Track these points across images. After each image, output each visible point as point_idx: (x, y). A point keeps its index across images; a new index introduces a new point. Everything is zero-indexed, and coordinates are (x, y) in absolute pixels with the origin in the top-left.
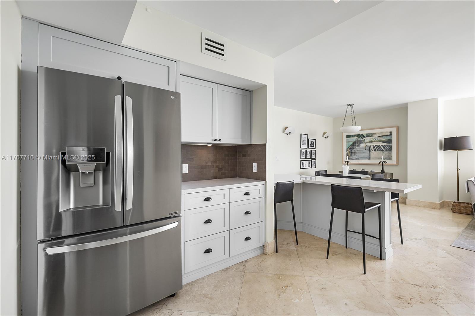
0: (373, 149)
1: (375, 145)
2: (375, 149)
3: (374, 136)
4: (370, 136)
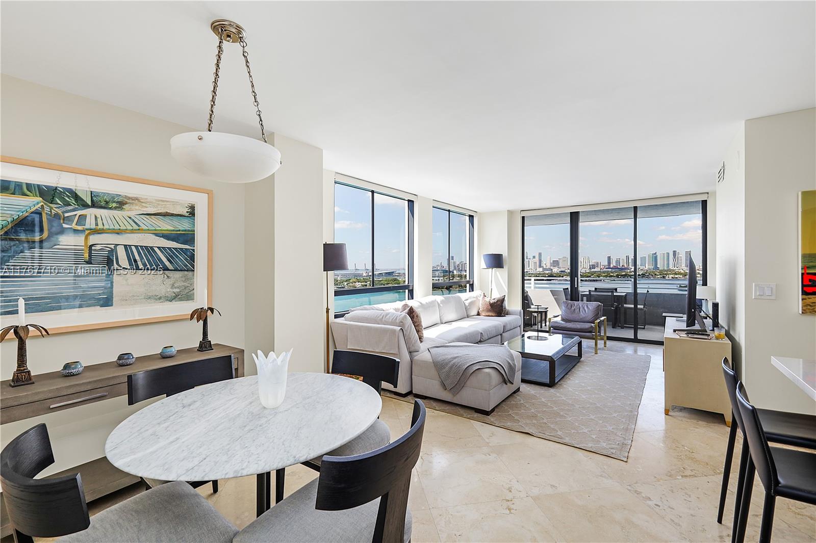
0: (124, 262)
1: (136, 247)
2: (135, 261)
3: (130, 210)
4: (114, 205)
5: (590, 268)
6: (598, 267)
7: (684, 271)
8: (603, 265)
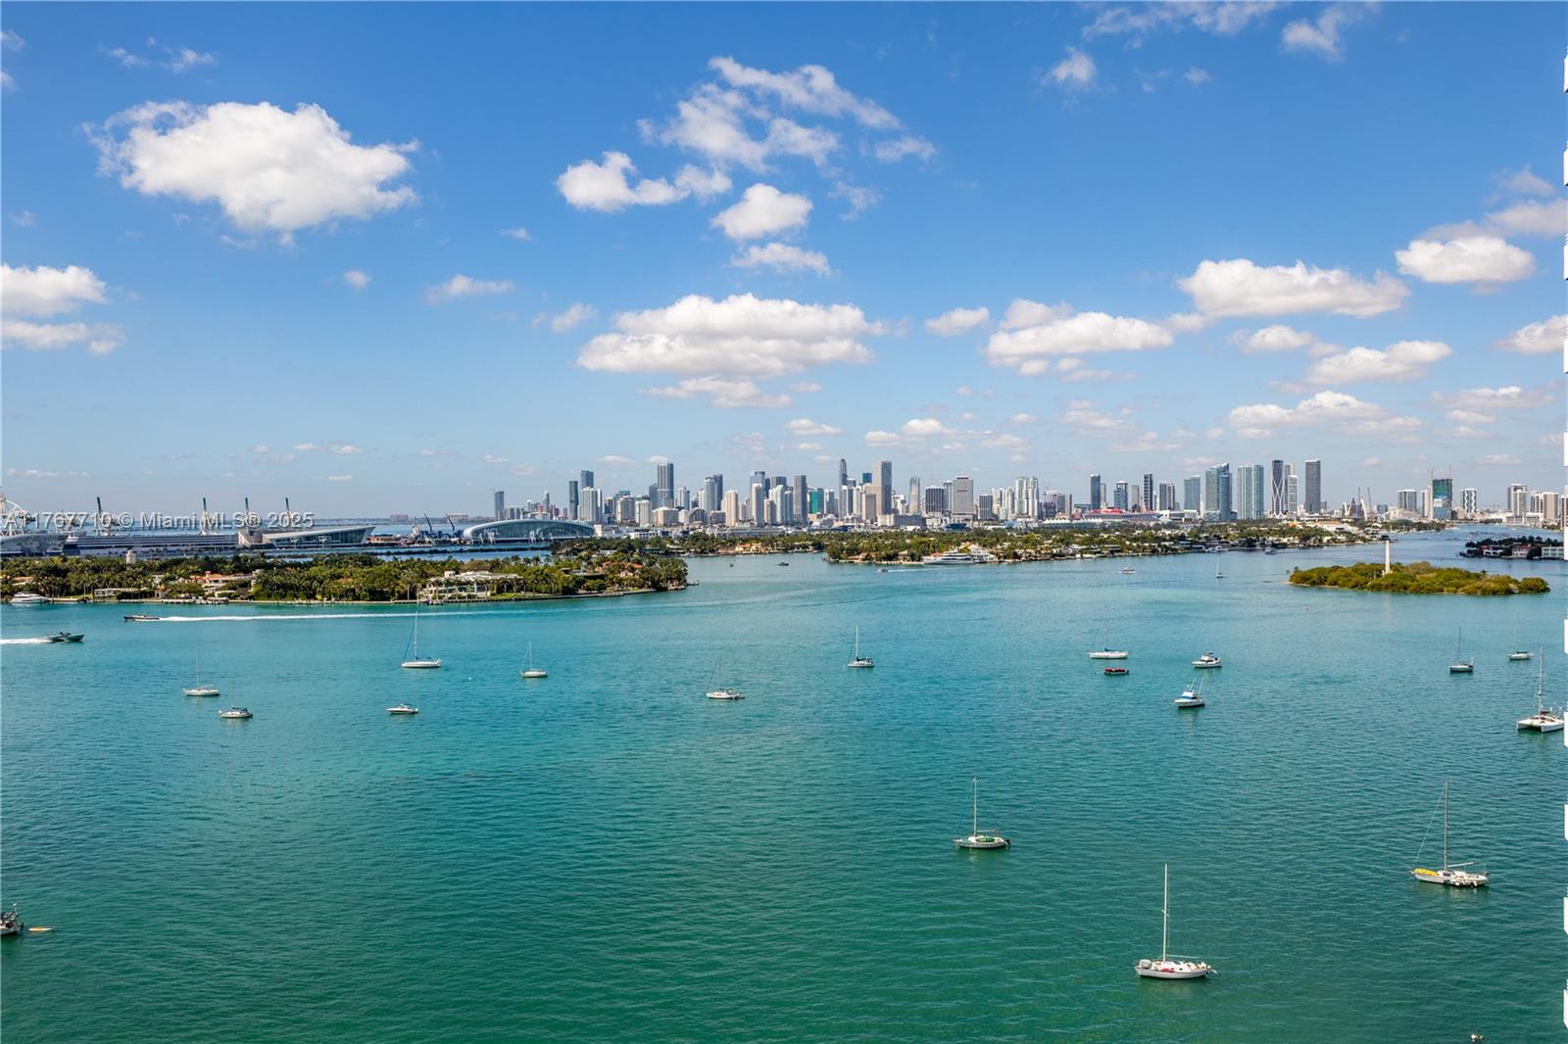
5: (1040, 517)
6: (1062, 510)
7: (1303, 524)
8: (1077, 506)
